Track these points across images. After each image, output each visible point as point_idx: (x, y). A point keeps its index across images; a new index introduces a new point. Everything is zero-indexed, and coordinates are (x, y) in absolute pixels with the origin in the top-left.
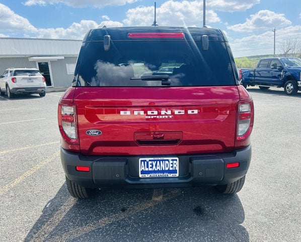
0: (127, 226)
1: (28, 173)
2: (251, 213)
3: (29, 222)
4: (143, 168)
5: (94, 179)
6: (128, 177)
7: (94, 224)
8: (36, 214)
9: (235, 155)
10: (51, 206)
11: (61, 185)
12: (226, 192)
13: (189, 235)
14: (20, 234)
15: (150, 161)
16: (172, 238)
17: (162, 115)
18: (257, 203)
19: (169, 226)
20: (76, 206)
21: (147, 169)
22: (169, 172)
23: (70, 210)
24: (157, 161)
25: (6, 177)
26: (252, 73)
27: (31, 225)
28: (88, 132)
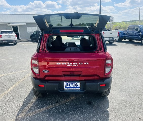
0: (59, 109)
1: (15, 85)
2: (112, 105)
3: (18, 107)
4: (66, 86)
5: (46, 90)
6: (59, 89)
7: (45, 108)
8: (21, 103)
9: (104, 81)
10: (27, 100)
11: (30, 91)
12: (102, 96)
13: (85, 113)
14: (15, 111)
15: (68, 83)
16: (77, 114)
17: (74, 65)
18: (116, 100)
19: (76, 109)
20: (37, 100)
21: (67, 86)
22: (77, 87)
23: (35, 102)
24: (71, 83)
25: (5, 87)
26: (125, 33)
27: (19, 108)
28: (43, 71)
